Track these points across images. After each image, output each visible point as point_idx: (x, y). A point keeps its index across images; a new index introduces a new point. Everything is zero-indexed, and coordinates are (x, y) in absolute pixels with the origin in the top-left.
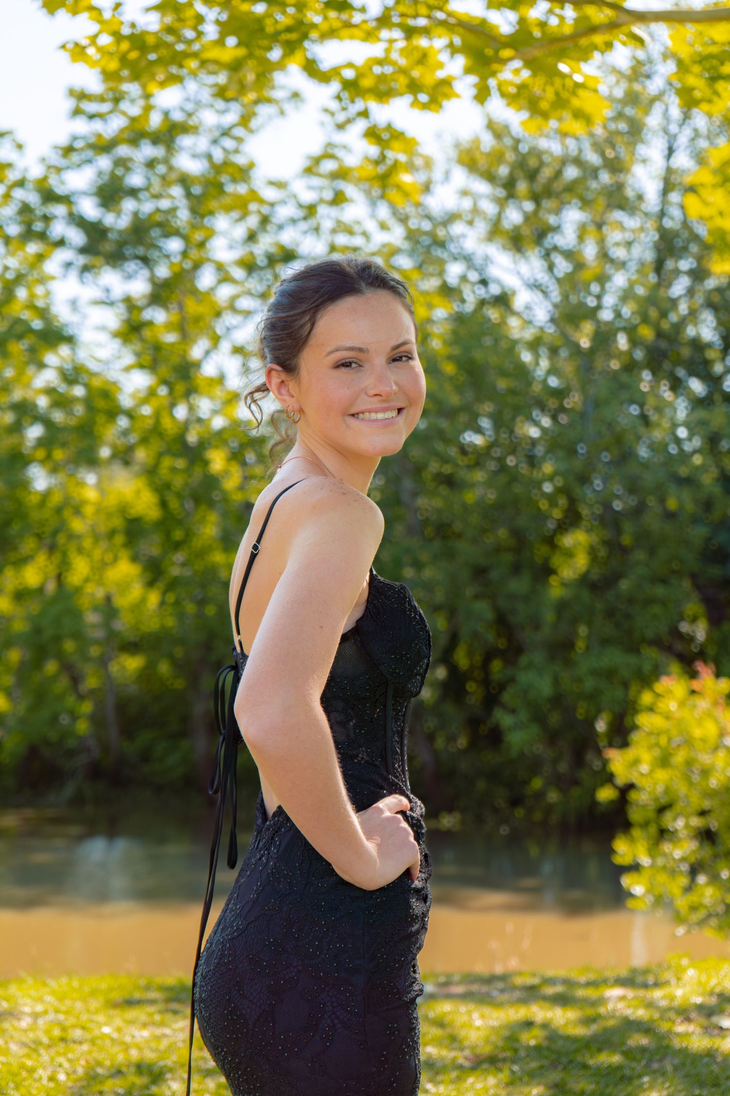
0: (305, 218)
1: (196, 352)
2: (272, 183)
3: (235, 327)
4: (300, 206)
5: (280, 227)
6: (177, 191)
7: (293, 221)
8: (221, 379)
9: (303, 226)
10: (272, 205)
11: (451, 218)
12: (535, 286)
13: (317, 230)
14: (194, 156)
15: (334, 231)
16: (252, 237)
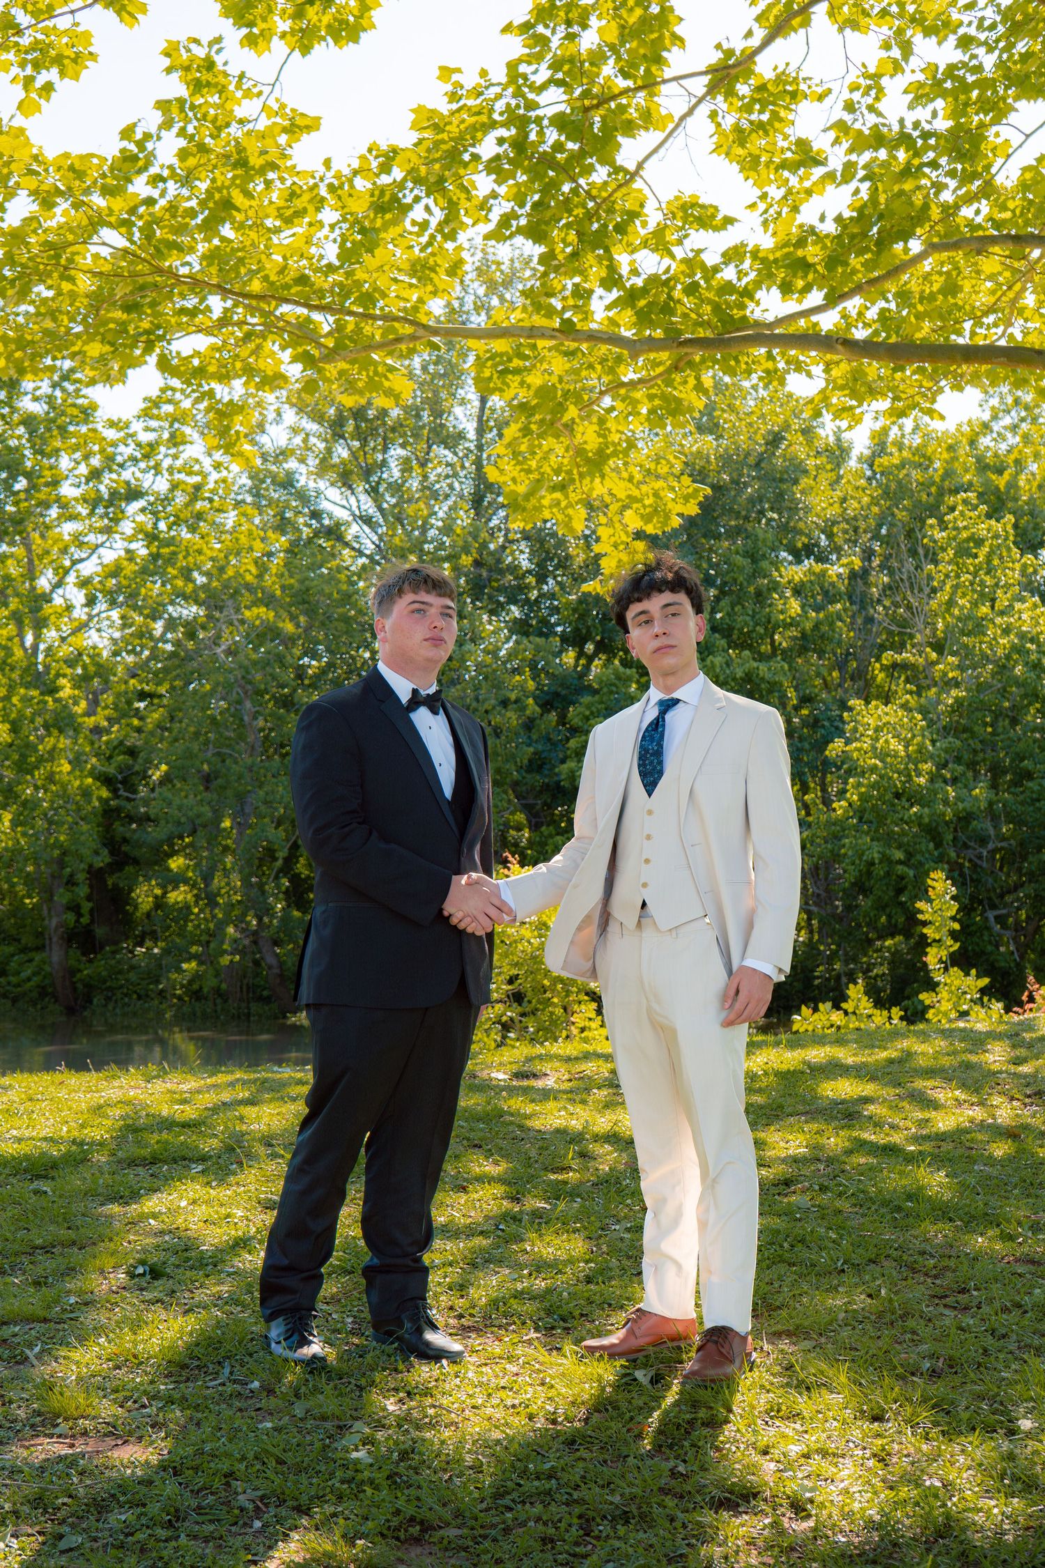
0: (146, 457)
1: (43, 583)
2: (112, 424)
3: (82, 560)
4: (139, 445)
5: (121, 466)
6: (21, 430)
7: (135, 460)
8: (69, 608)
9: (143, 465)
10: (114, 444)
11: (283, 454)
12: (361, 517)
13: (157, 469)
14: (36, 399)
15: (171, 470)
16: (95, 475)
